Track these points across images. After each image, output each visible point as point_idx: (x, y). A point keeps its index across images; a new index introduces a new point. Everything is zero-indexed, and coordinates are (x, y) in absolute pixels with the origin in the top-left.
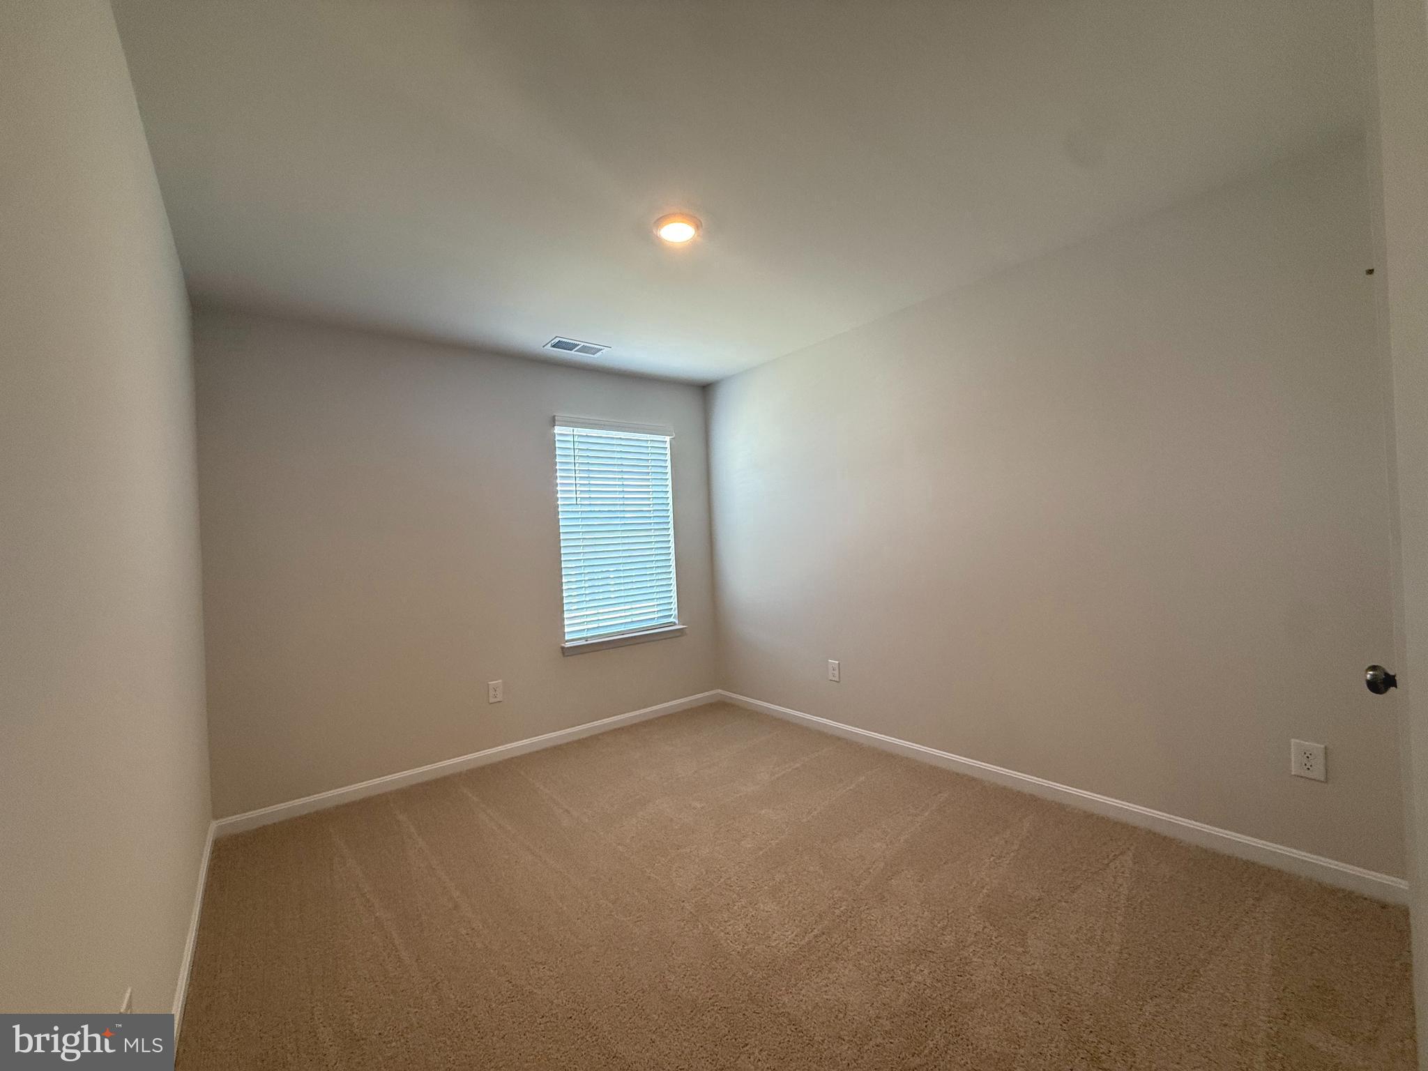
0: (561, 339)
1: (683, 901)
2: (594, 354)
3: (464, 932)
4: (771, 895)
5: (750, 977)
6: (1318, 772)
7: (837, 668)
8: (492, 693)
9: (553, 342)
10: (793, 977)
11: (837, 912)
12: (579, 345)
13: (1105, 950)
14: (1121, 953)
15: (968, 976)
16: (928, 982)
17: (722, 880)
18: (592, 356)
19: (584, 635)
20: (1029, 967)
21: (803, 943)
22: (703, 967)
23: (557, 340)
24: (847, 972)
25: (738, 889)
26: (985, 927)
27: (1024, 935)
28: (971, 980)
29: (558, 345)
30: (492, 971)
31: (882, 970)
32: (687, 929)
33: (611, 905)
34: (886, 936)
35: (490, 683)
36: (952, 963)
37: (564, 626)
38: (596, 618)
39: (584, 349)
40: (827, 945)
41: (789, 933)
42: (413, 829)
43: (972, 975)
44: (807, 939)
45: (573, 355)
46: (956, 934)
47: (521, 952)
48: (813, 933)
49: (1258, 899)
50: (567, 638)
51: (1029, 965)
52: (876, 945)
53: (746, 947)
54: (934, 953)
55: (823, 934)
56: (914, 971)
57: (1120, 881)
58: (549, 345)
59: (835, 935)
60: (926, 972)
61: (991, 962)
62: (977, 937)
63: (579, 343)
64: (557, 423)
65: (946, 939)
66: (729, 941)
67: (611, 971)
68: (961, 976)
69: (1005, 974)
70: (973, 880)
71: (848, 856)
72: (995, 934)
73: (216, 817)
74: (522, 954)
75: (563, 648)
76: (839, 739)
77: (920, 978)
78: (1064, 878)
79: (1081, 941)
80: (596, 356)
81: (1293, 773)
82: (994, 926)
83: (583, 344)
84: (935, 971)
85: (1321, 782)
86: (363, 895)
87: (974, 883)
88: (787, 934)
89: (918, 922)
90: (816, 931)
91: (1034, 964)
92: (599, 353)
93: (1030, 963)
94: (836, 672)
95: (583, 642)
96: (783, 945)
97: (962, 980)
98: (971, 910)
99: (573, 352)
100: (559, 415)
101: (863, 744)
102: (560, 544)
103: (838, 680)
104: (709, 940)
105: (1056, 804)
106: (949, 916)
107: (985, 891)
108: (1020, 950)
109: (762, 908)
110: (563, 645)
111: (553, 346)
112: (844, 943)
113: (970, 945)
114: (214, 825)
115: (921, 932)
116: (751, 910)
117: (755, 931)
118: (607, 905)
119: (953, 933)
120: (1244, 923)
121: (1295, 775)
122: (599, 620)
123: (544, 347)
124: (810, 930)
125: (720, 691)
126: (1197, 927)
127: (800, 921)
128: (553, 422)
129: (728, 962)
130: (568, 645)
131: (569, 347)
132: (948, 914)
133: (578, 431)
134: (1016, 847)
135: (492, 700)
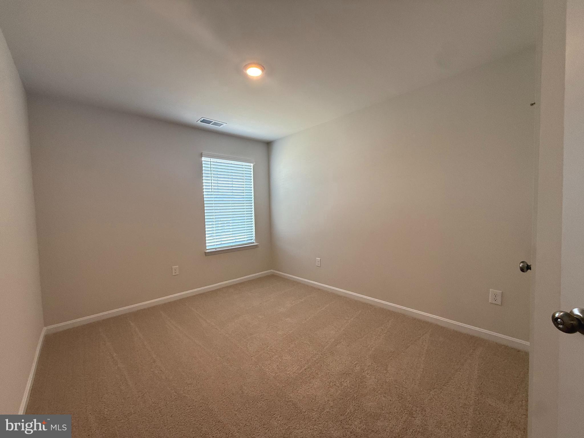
0: (205, 119)
1: (252, 357)
2: (220, 126)
3: (157, 372)
4: (288, 353)
5: (278, 387)
6: (499, 302)
7: (319, 261)
8: (174, 271)
9: (201, 120)
10: (295, 386)
11: (315, 359)
12: (212, 122)
13: (417, 371)
14: (423, 372)
15: (364, 383)
16: (349, 386)
17: (269, 347)
18: (219, 127)
19: (215, 247)
20: (388, 379)
21: (300, 372)
22: (259, 383)
23: (203, 119)
24: (317, 383)
25: (275, 351)
26: (372, 363)
27: (387, 366)
28: (366, 384)
29: (203, 121)
30: (168, 388)
31: (331, 382)
32: (253, 368)
33: (221, 359)
34: (333, 368)
35: (173, 267)
36: (359, 378)
37: (206, 243)
38: (220, 240)
39: (215, 124)
40: (309, 372)
41: (295, 368)
42: (137, 329)
43: (366, 383)
44: (302, 371)
45: (210, 126)
46: (361, 366)
47: (181, 380)
48: (304, 368)
49: (474, 350)
50: (207, 248)
51: (388, 378)
52: (329, 372)
53: (277, 375)
54: (351, 374)
55: (308, 368)
56: (343, 382)
57: (424, 344)
58: (199, 121)
59: (313, 368)
60: (348, 382)
61: (374, 377)
62: (369, 367)
63: (213, 121)
64: (203, 156)
65: (357, 369)
66: (270, 372)
67: (220, 386)
68: (362, 383)
69: (379, 382)
70: (369, 345)
71: (320, 337)
72: (376, 366)
73: (46, 325)
74: (182, 380)
75: (205, 252)
76: (319, 289)
77: (346, 384)
78: (403, 343)
79: (409, 368)
80: (220, 127)
81: (490, 302)
82: (376, 363)
83: (214, 121)
84: (352, 381)
85: (500, 305)
86: (113, 357)
87: (369, 346)
88: (294, 368)
89: (346, 362)
90: (305, 367)
91: (390, 377)
92: (222, 126)
93: (389, 377)
94: (319, 263)
95: (214, 250)
96: (292, 373)
97: (362, 385)
98: (367, 356)
99: (210, 125)
100: (204, 152)
101: (329, 292)
102: (204, 208)
103: (320, 266)
104: (262, 372)
105: (402, 314)
106: (358, 360)
107: (373, 349)
108: (385, 372)
109: (284, 358)
110: (205, 251)
111: (201, 122)
112: (316, 371)
113: (366, 371)
114: (45, 329)
115: (347, 366)
116: (280, 359)
117: (281, 368)
118: (220, 359)
119: (360, 366)
120: (469, 359)
121: (491, 303)
122: (221, 241)
123: (197, 122)
124: (303, 367)
125: (272, 270)
126: (451, 361)
127: (300, 363)
128: (201, 155)
129: (269, 381)
130: (207, 251)
131: (209, 122)
132: (358, 359)
133: (212, 160)
134: (385, 332)
135: (174, 274)
